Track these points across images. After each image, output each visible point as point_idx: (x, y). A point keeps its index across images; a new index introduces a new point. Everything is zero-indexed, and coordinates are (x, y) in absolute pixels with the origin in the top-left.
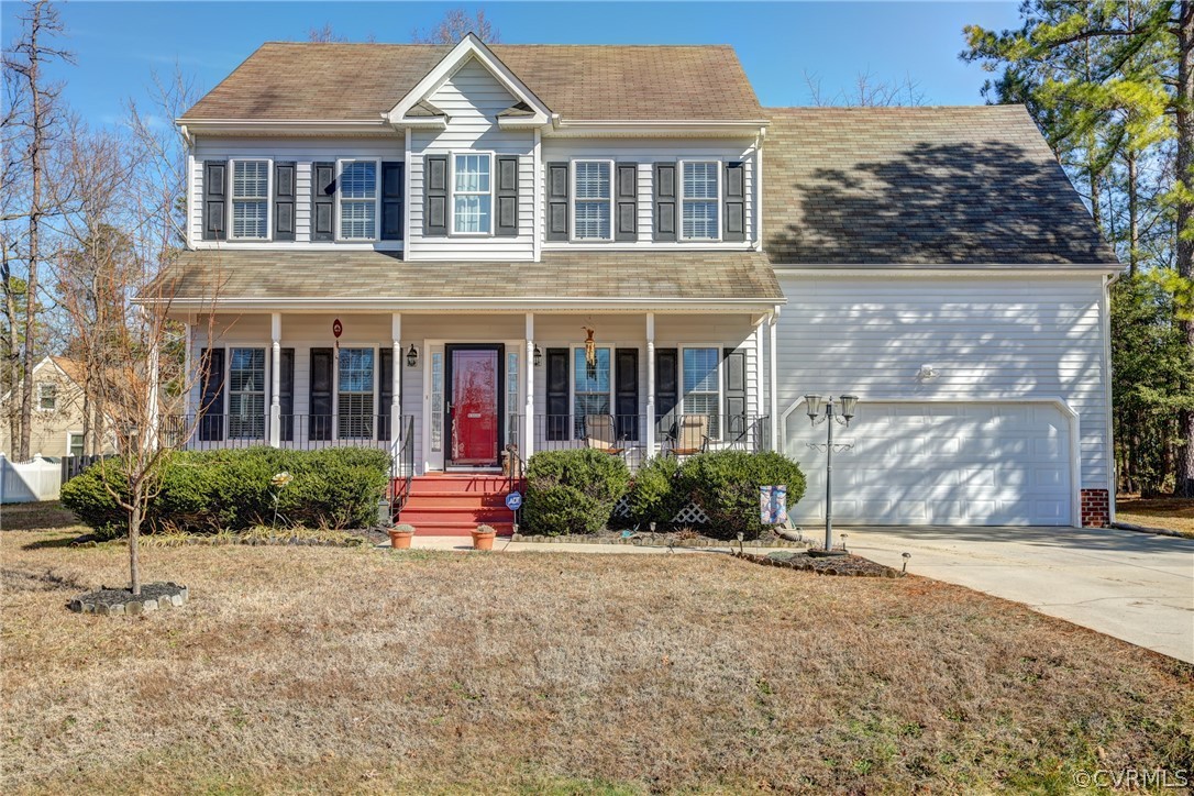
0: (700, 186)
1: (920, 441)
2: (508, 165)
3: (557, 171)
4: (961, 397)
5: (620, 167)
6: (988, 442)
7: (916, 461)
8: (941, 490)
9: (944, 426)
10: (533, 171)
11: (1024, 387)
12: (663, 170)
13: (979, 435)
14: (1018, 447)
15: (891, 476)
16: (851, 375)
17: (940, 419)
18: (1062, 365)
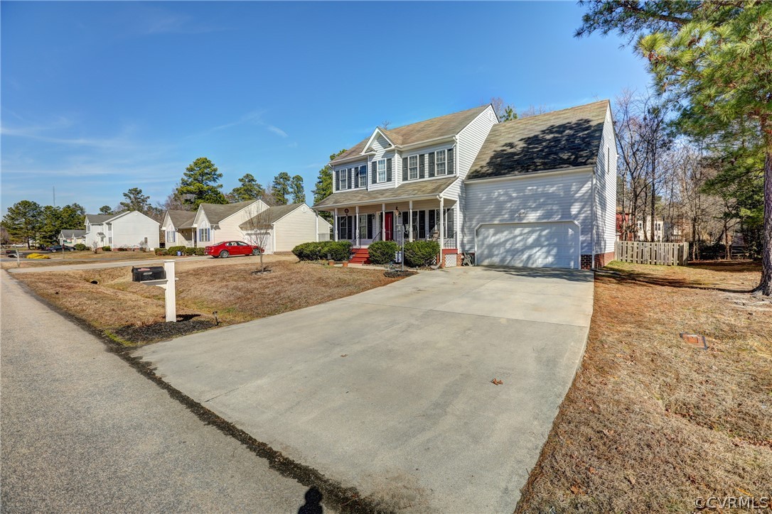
0: (441, 159)
1: (519, 238)
2: (389, 161)
3: (405, 160)
4: (532, 221)
5: (420, 156)
6: (543, 239)
7: (517, 245)
8: (525, 256)
9: (529, 233)
10: (397, 161)
11: (557, 218)
12: (432, 155)
13: (540, 236)
14: (555, 241)
15: (507, 251)
16: (494, 217)
17: (526, 230)
18: (572, 210)
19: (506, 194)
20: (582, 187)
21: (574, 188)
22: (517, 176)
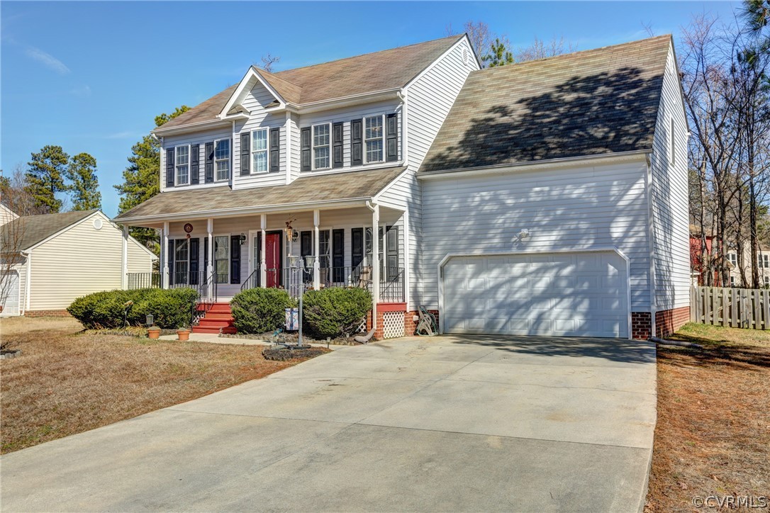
1: (520, 282)
2: (275, 133)
3: (306, 132)
4: (543, 250)
5: (335, 125)
6: (563, 283)
7: (517, 296)
8: (532, 316)
9: (537, 272)
10: (291, 134)
11: (586, 244)
12: (356, 124)
13: (557, 277)
14: (586, 286)
15: (500, 306)
16: (474, 241)
17: (533, 267)
18: (613, 230)
19: (495, 199)
20: (629, 189)
21: (615, 190)
22: (515, 168)
